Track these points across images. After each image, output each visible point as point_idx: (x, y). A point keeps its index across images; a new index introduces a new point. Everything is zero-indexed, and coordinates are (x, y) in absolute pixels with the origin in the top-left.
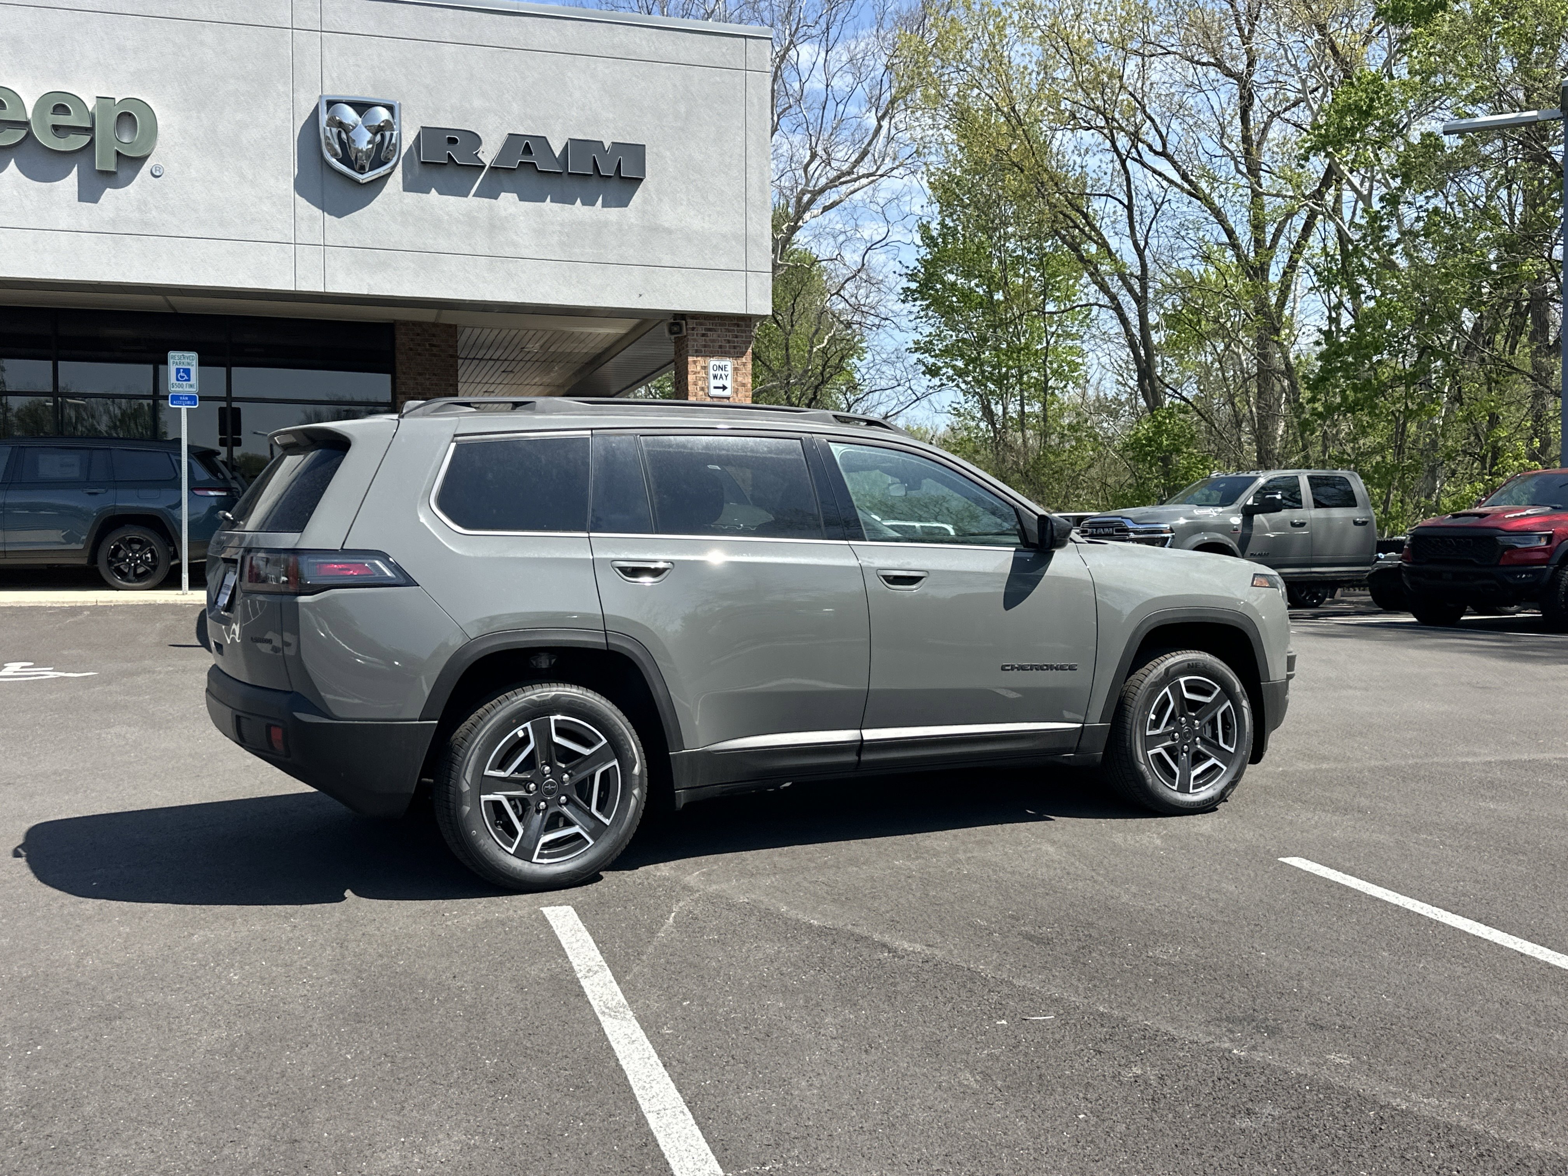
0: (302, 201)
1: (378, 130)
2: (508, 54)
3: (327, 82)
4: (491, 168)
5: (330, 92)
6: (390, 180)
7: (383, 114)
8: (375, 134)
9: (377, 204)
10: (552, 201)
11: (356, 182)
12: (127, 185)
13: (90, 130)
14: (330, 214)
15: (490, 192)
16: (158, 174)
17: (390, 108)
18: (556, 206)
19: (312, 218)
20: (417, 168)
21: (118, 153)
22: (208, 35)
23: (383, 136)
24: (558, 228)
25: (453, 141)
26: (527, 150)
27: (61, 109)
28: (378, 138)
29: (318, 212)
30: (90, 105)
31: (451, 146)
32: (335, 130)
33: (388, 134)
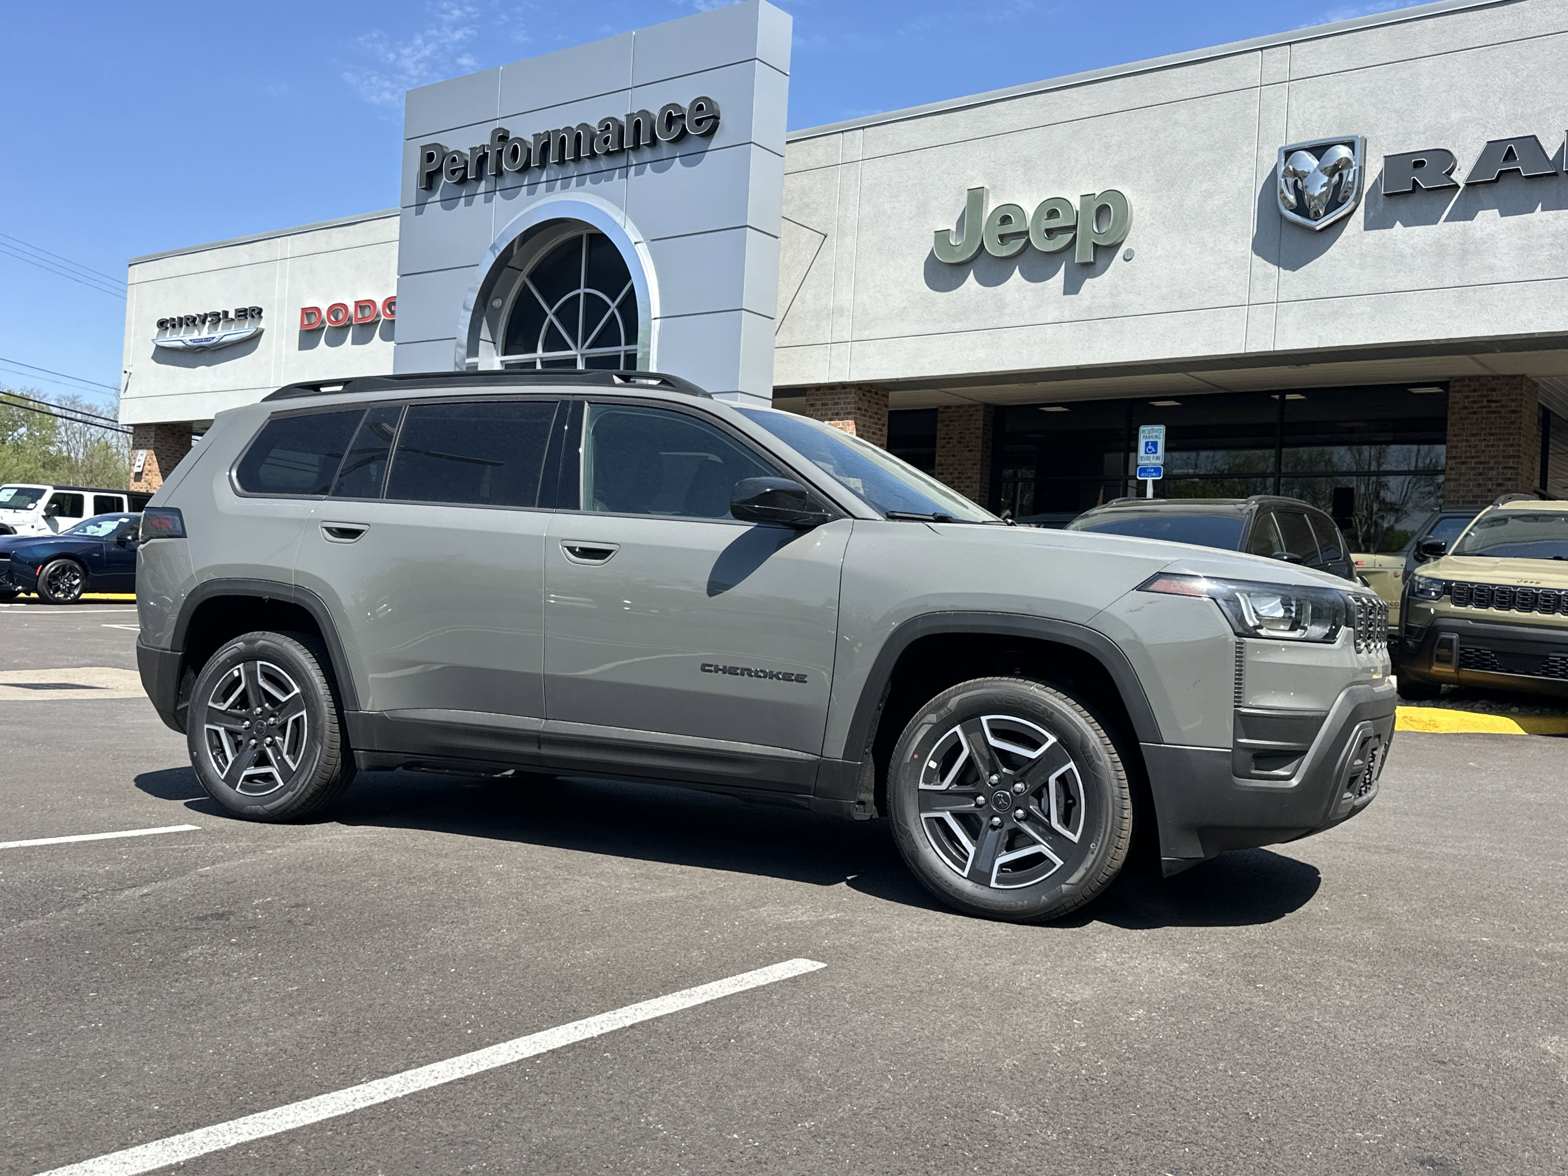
0: (1258, 260)
1: (1336, 169)
2: (1499, 51)
3: (1291, 132)
4: (1467, 185)
5: (1293, 141)
6: (1351, 221)
7: (1343, 152)
8: (1331, 175)
9: (1334, 251)
10: (1542, 210)
11: (1311, 230)
12: (1103, 273)
13: (1074, 227)
14: (1285, 269)
15: (1464, 213)
16: (1128, 258)
17: (1351, 145)
18: (1550, 215)
19: (1267, 277)
20: (1381, 204)
21: (1096, 246)
22: (1182, 114)
23: (1341, 176)
24: (1549, 240)
25: (1419, 164)
26: (1510, 155)
27: (1053, 214)
28: (1336, 178)
29: (1273, 268)
30: (1076, 204)
31: (1418, 171)
32: (1291, 181)
33: (1345, 172)
